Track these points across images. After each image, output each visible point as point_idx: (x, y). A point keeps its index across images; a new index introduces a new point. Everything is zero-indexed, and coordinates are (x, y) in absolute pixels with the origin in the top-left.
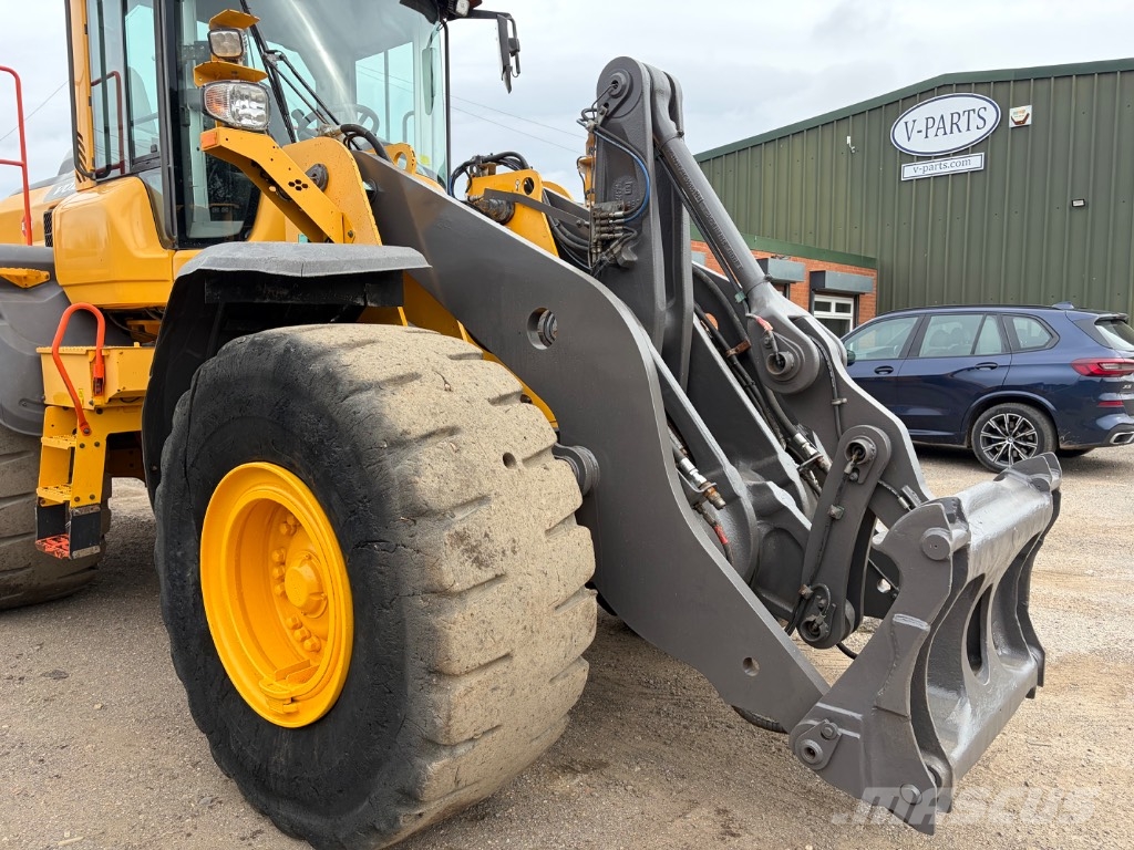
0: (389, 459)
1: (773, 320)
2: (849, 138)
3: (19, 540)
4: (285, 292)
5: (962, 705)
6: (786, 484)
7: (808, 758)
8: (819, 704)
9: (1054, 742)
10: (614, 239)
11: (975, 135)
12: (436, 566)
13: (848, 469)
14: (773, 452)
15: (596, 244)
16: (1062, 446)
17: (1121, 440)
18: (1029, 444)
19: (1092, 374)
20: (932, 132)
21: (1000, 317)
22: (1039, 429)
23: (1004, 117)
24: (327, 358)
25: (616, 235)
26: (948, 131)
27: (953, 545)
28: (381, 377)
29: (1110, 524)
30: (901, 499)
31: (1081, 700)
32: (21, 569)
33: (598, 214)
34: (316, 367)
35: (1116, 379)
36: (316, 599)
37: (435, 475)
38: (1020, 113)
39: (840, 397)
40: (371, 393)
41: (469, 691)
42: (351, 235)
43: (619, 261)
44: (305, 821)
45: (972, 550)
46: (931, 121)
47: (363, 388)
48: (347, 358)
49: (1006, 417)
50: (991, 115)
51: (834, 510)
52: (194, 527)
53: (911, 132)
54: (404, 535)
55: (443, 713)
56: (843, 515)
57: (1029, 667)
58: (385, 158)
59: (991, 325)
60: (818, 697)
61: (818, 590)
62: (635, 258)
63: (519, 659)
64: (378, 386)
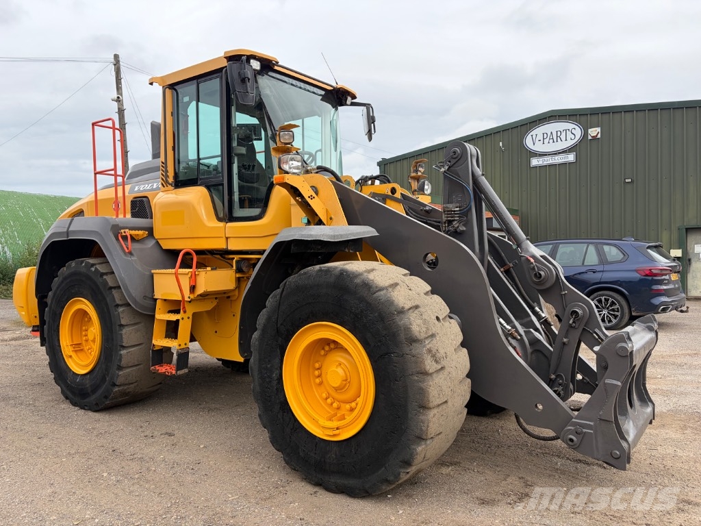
0: (397, 319)
1: (534, 257)
2: (501, 143)
3: (135, 368)
4: (319, 247)
5: (629, 422)
6: (537, 330)
7: (570, 443)
8: (573, 420)
9: (659, 448)
10: (454, 220)
11: (570, 143)
12: (422, 362)
13: (571, 322)
14: (530, 316)
15: (445, 222)
16: (633, 314)
17: (664, 310)
18: (616, 313)
19: (647, 275)
20: (546, 141)
21: (596, 245)
22: (620, 305)
23: (585, 134)
24: (361, 277)
25: (456, 218)
26: (555, 140)
27: (630, 350)
28: (387, 285)
29: (665, 354)
30: (595, 335)
31: (667, 431)
32: (132, 383)
33: (447, 209)
34: (358, 281)
35: (659, 278)
36: (345, 383)
37: (417, 325)
38: (594, 132)
39: (564, 291)
40: (385, 291)
41: (434, 415)
42: (331, 219)
43: (458, 230)
44: (346, 482)
45: (634, 352)
46: (545, 135)
47: (381, 289)
48: (371, 276)
49: (603, 298)
50: (578, 132)
51: (565, 340)
52: (279, 353)
53: (535, 140)
54: (406, 350)
55: (426, 425)
56: (569, 341)
57: (649, 410)
58: (342, 182)
59: (592, 249)
60: (572, 418)
61: (558, 376)
62: (465, 229)
63: (449, 403)
64: (386, 288)
